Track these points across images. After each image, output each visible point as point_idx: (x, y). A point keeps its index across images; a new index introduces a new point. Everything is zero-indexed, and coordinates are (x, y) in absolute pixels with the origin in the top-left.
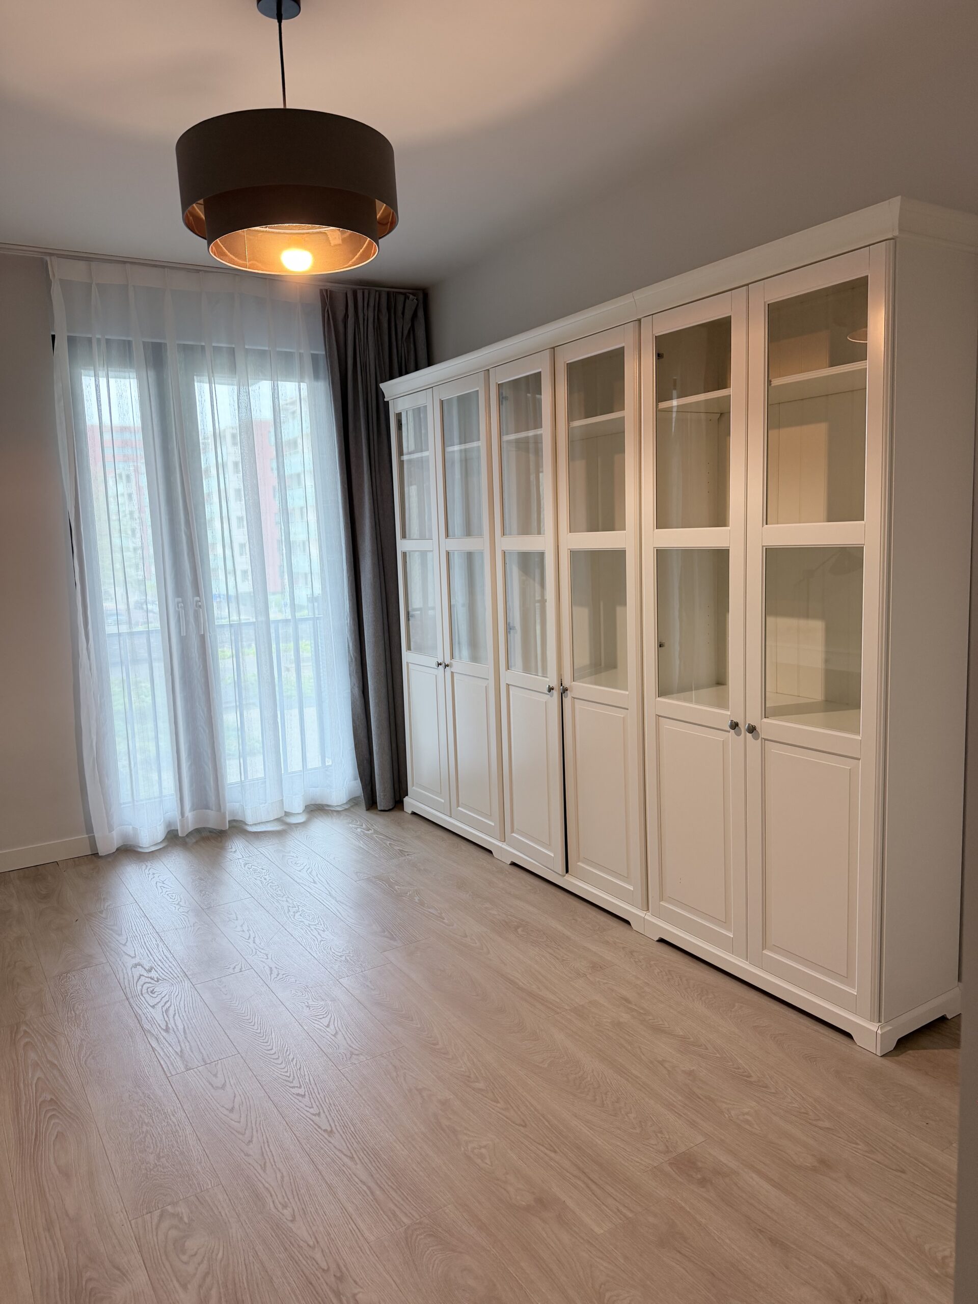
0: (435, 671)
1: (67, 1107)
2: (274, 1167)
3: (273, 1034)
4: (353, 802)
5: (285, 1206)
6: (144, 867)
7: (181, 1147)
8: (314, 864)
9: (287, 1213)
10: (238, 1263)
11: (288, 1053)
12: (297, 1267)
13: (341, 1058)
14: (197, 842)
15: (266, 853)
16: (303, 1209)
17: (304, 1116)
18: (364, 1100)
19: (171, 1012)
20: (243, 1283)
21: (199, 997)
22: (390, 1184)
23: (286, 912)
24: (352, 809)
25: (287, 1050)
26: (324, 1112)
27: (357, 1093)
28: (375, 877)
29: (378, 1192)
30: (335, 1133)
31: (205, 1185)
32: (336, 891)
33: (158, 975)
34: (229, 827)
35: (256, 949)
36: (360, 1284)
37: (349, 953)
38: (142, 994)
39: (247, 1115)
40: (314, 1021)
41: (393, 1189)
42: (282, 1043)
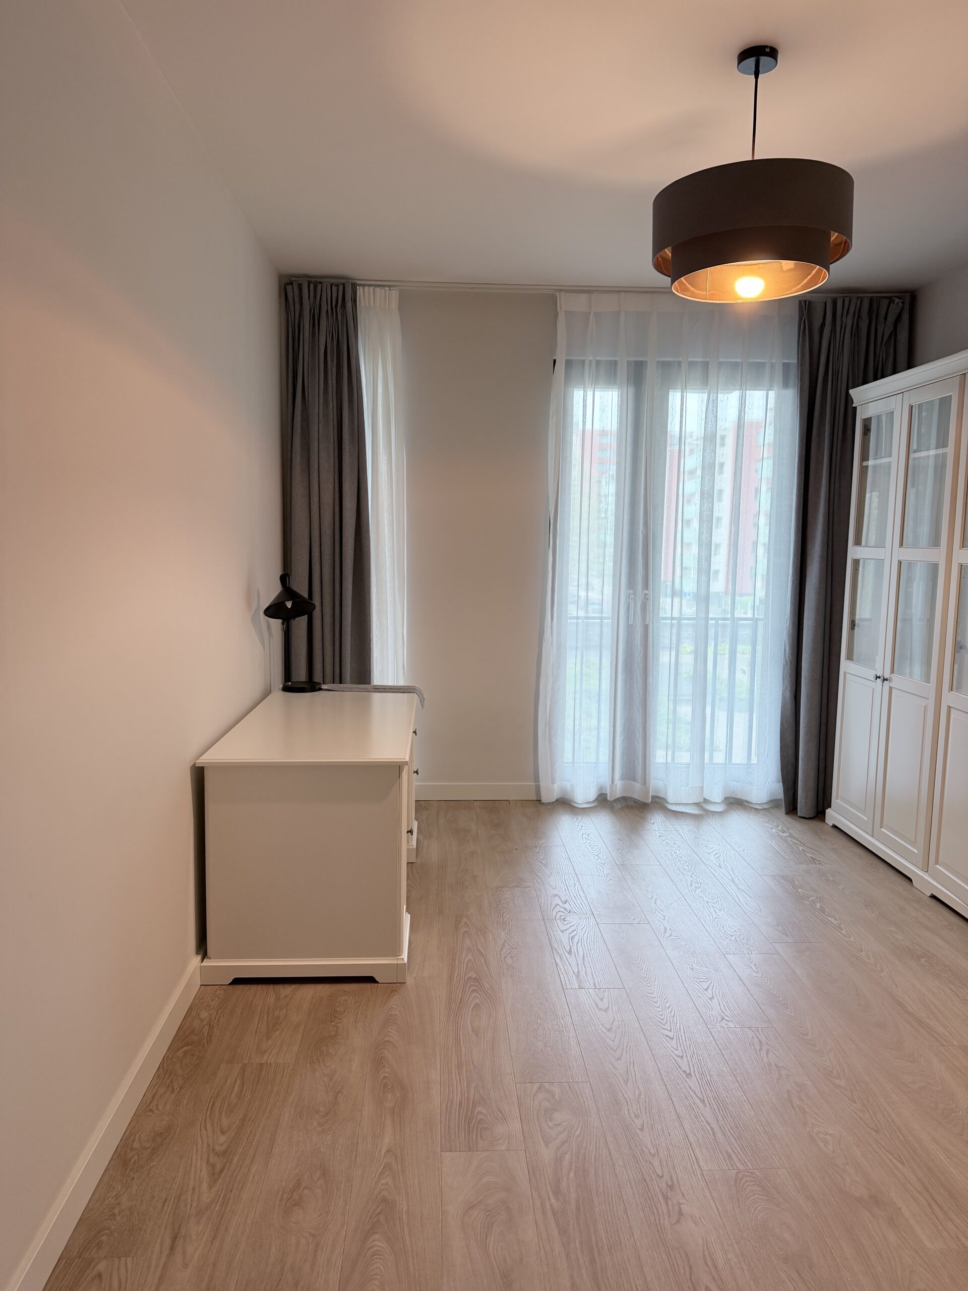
0: (873, 685)
1: (486, 987)
2: (635, 1084)
3: (656, 981)
4: (773, 804)
5: (637, 1117)
6: (575, 819)
7: (563, 1044)
8: (723, 850)
9: (638, 1122)
10: (591, 1144)
11: (666, 1001)
12: (637, 1165)
13: (712, 1018)
14: (622, 809)
15: (681, 831)
16: (651, 1124)
17: (669, 1054)
18: (725, 1060)
19: (576, 940)
20: (591, 1159)
21: (600, 934)
22: (732, 1132)
23: (689, 885)
24: (771, 810)
25: (666, 998)
26: (687, 1057)
27: (719, 1051)
28: (780, 876)
29: (719, 1135)
30: (692, 1076)
31: (577, 1079)
32: (739, 879)
33: (570, 908)
34: (652, 802)
35: (656, 909)
36: (686, 1197)
37: (740, 935)
38: (555, 919)
39: (621, 1038)
40: (695, 982)
41: (734, 1137)
42: (662, 991)
